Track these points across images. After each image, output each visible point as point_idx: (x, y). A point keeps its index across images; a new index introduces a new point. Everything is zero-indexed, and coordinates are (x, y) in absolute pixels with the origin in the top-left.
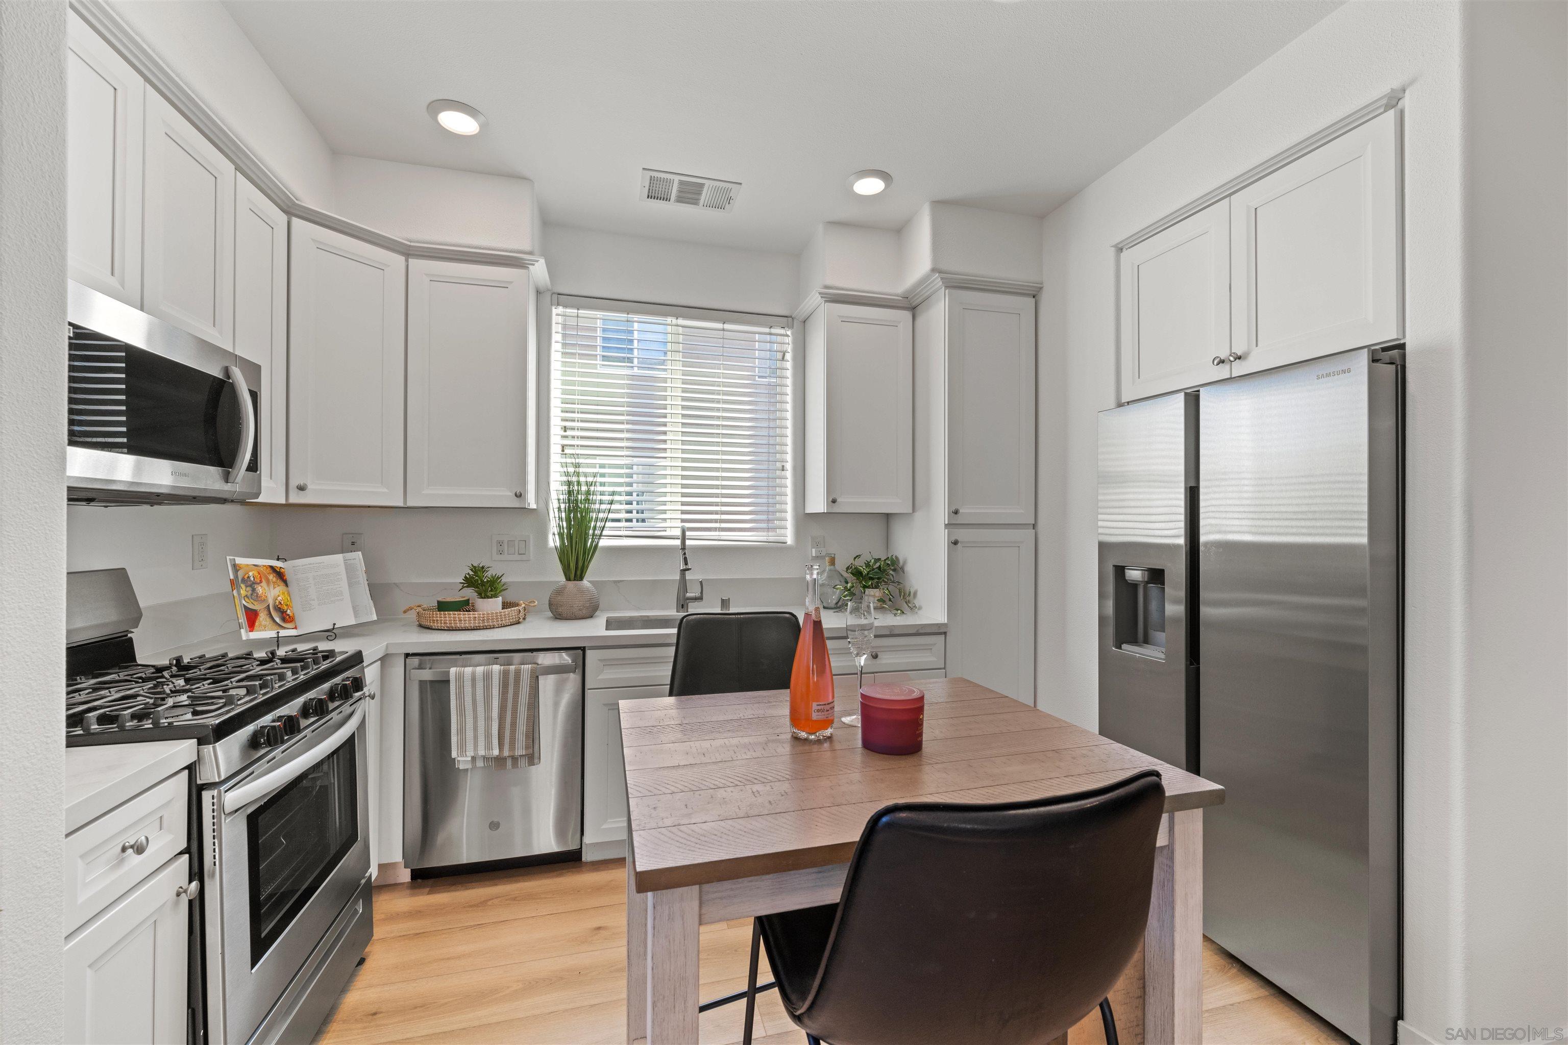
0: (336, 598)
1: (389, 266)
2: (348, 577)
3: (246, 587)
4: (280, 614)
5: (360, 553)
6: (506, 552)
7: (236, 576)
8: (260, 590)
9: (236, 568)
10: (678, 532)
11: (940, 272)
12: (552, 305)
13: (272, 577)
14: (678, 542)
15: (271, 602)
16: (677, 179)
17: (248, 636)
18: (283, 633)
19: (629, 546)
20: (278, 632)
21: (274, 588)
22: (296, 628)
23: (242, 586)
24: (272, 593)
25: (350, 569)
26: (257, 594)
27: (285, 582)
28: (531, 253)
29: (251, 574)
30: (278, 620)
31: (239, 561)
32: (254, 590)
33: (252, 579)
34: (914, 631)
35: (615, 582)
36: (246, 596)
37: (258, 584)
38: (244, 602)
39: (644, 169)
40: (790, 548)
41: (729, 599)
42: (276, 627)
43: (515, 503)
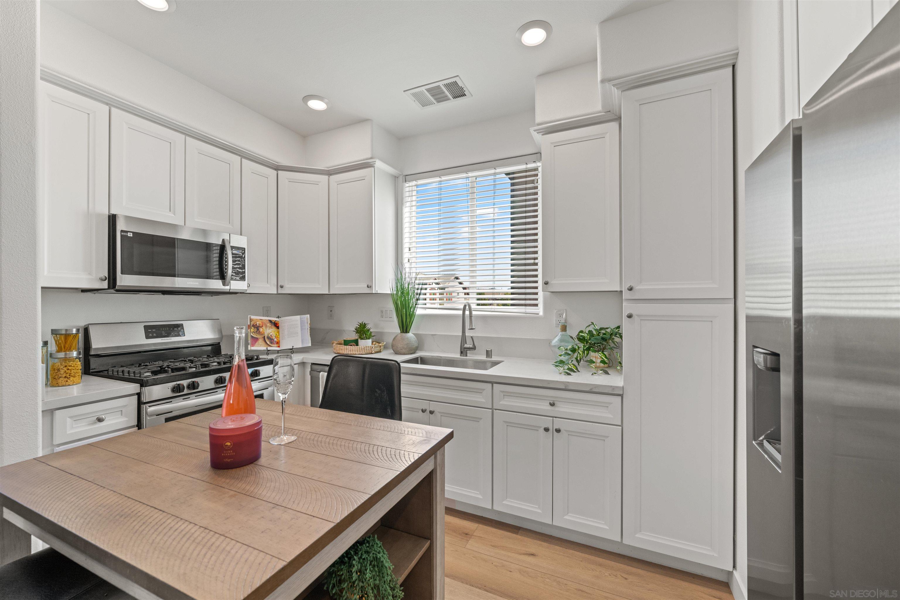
0: (295, 335)
1: (320, 182)
2: (301, 326)
3: (254, 328)
4: (270, 340)
5: (309, 315)
6: (384, 317)
7: (250, 324)
8: (261, 330)
9: (251, 320)
10: (462, 307)
11: (609, 80)
12: (403, 183)
13: (269, 325)
14: (461, 312)
15: (266, 335)
16: (423, 89)
17: (251, 348)
18: (269, 348)
19: (440, 314)
20: (267, 348)
21: (269, 329)
22: (279, 347)
23: (253, 328)
24: (270, 331)
25: (302, 322)
26: (260, 331)
27: (278, 327)
28: (371, 158)
29: (258, 323)
30: (268, 343)
31: (253, 317)
32: (258, 329)
33: (258, 325)
34: (587, 389)
35: (432, 335)
36: (254, 332)
37: (261, 327)
38: (252, 334)
39: (404, 91)
40: (540, 318)
41: (491, 350)
42: (266, 346)
43: (368, 291)
